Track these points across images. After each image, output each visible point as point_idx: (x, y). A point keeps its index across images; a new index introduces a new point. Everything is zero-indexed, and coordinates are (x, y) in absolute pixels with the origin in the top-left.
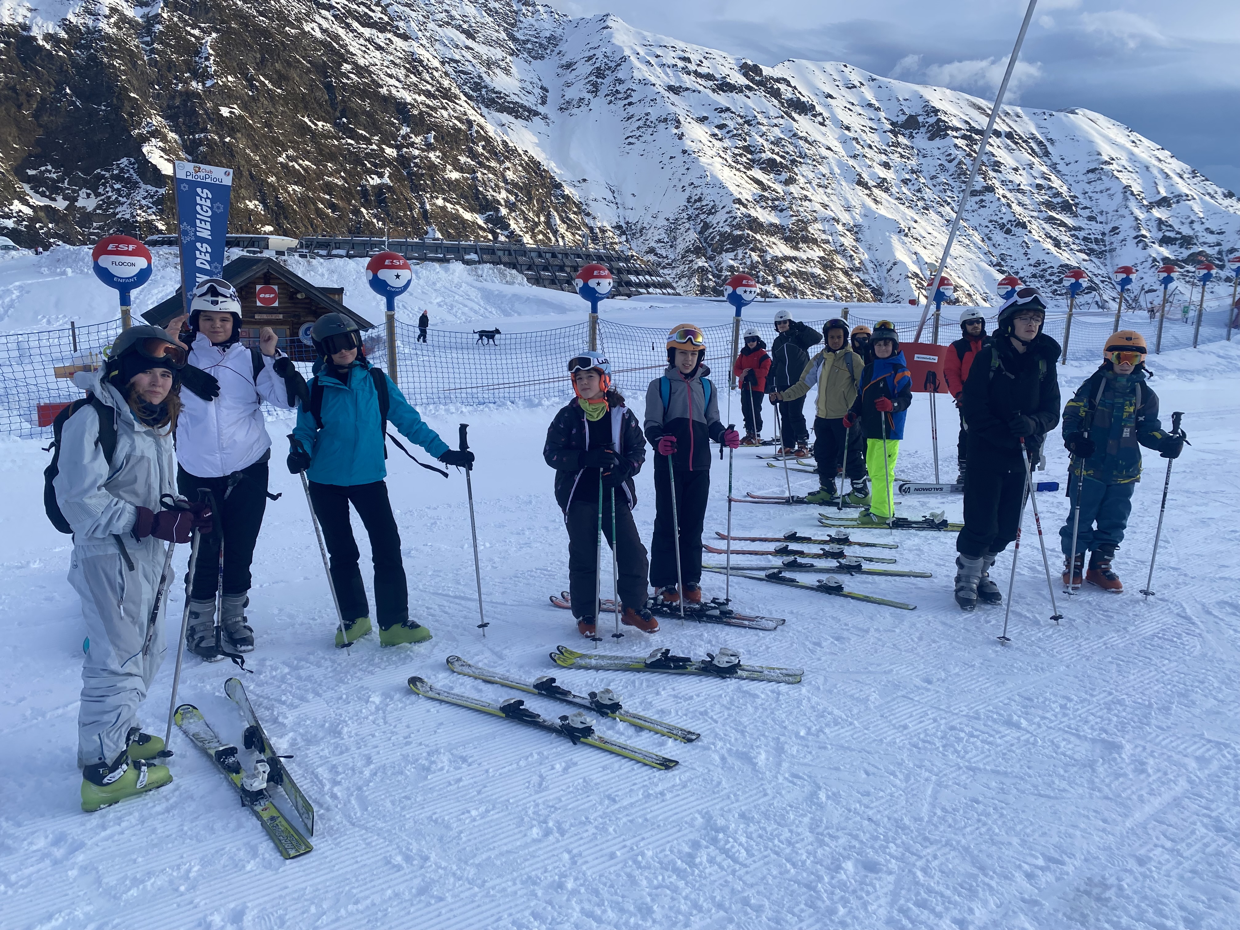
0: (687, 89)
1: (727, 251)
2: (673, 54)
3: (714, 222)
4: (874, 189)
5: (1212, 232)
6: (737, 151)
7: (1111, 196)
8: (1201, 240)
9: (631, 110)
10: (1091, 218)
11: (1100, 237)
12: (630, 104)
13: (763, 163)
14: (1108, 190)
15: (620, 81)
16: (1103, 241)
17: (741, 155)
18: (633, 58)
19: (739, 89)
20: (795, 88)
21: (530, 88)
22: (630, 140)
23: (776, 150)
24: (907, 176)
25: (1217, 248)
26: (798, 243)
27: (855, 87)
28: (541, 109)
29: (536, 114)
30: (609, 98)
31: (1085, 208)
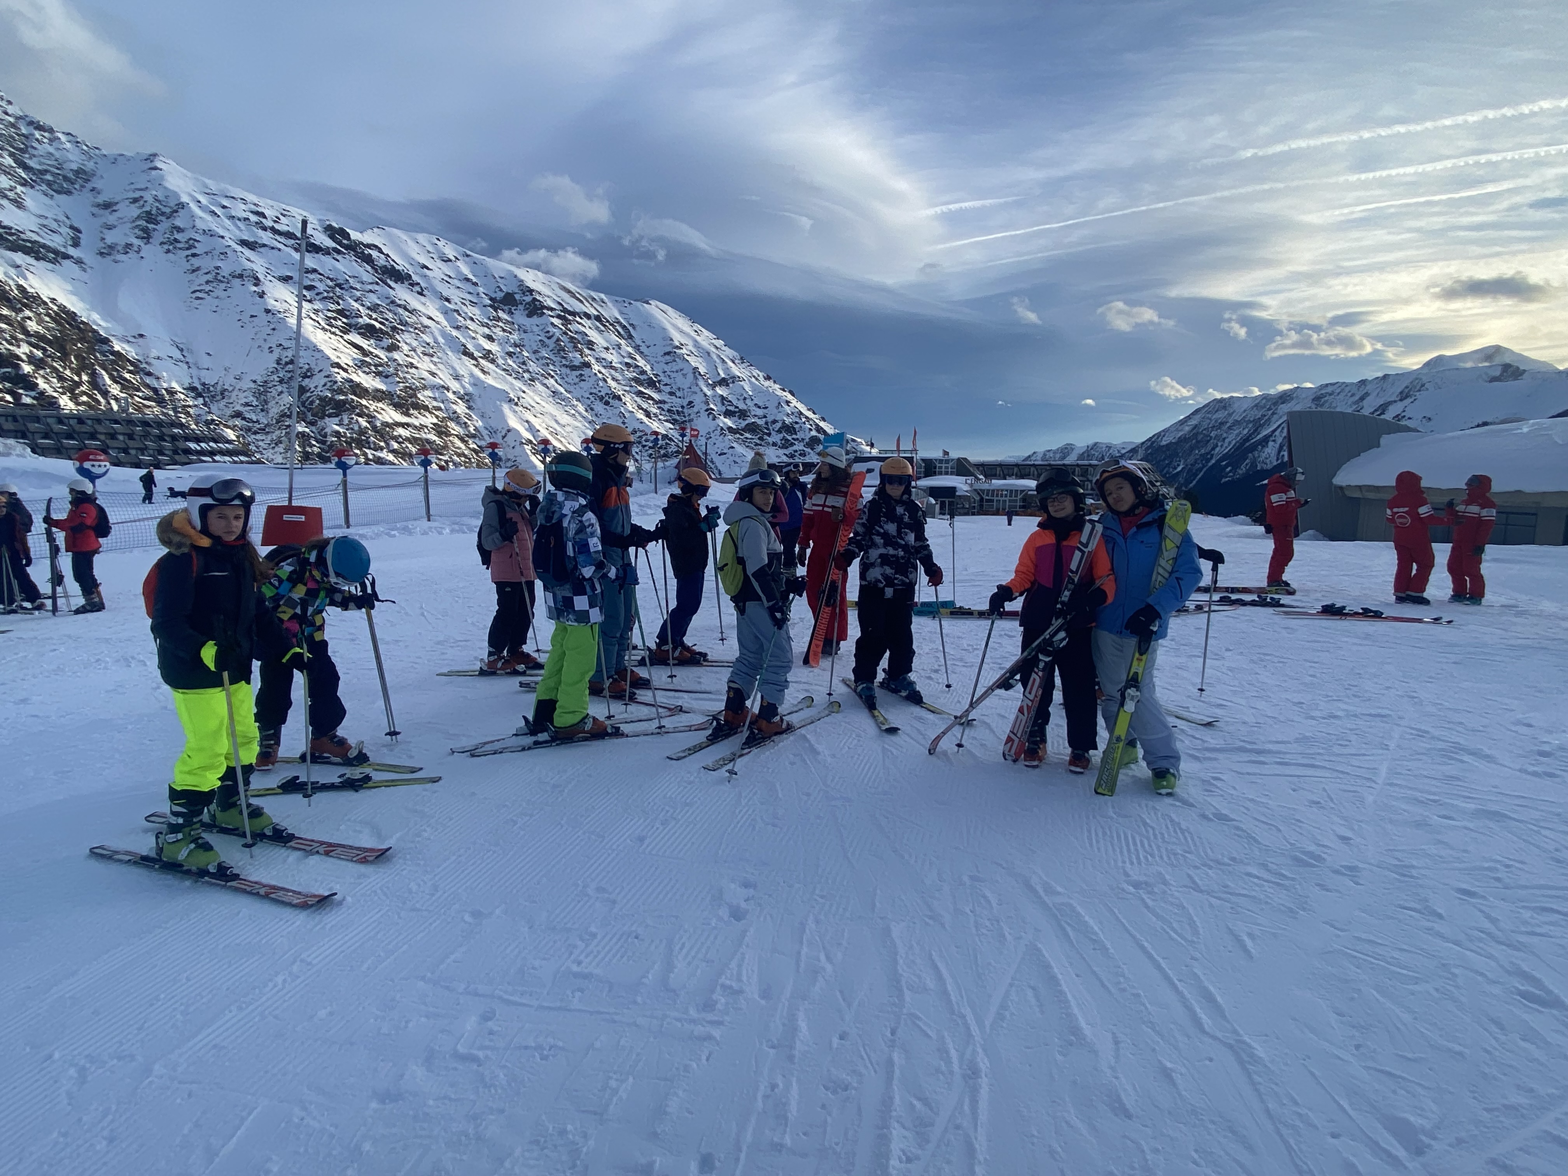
0: (264, 245)
1: (330, 416)
2: (243, 207)
3: (312, 386)
4: (480, 360)
5: (759, 407)
6: (329, 314)
7: (684, 375)
8: (753, 413)
9: (196, 262)
10: (671, 394)
11: (680, 409)
12: (194, 255)
13: (360, 328)
14: (681, 370)
15: (179, 230)
16: (683, 413)
17: (335, 319)
18: (193, 206)
19: (327, 252)
20: (388, 255)
21: (54, 226)
22: (198, 294)
23: (374, 316)
24: (511, 350)
25: (764, 420)
26: (408, 409)
27: (450, 260)
28: (71, 251)
29: (66, 257)
30: (166, 247)
31: (666, 385)
